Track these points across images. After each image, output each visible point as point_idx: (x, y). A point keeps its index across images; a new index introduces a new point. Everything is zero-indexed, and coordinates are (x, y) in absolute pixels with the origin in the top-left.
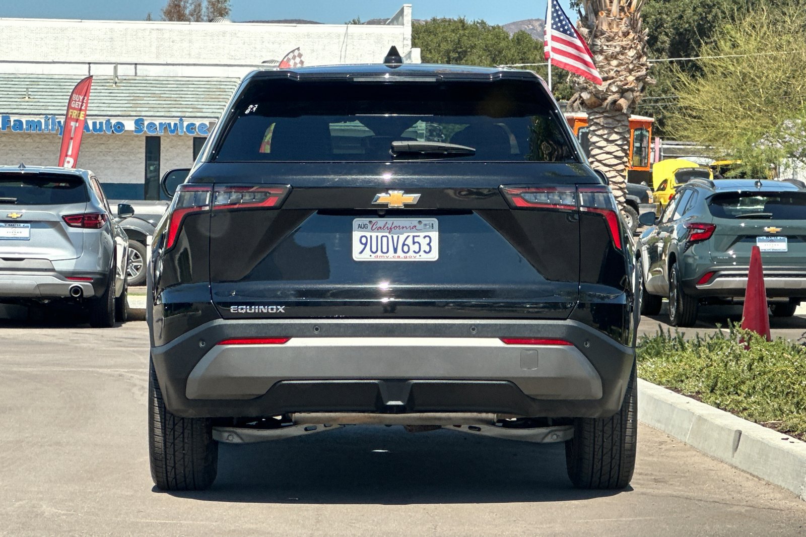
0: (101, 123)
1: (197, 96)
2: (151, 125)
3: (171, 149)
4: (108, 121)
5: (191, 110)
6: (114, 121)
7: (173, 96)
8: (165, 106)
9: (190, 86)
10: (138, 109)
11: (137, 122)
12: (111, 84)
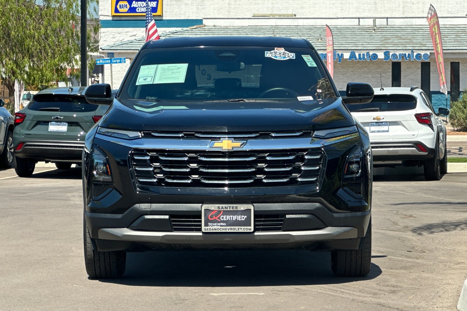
0: (364, 55)
1: (424, 37)
2: (394, 55)
3: (407, 70)
4: (368, 53)
5: (419, 45)
6: (371, 53)
7: (409, 37)
8: (403, 43)
9: (420, 31)
10: (387, 45)
11: (385, 54)
12: (371, 31)
